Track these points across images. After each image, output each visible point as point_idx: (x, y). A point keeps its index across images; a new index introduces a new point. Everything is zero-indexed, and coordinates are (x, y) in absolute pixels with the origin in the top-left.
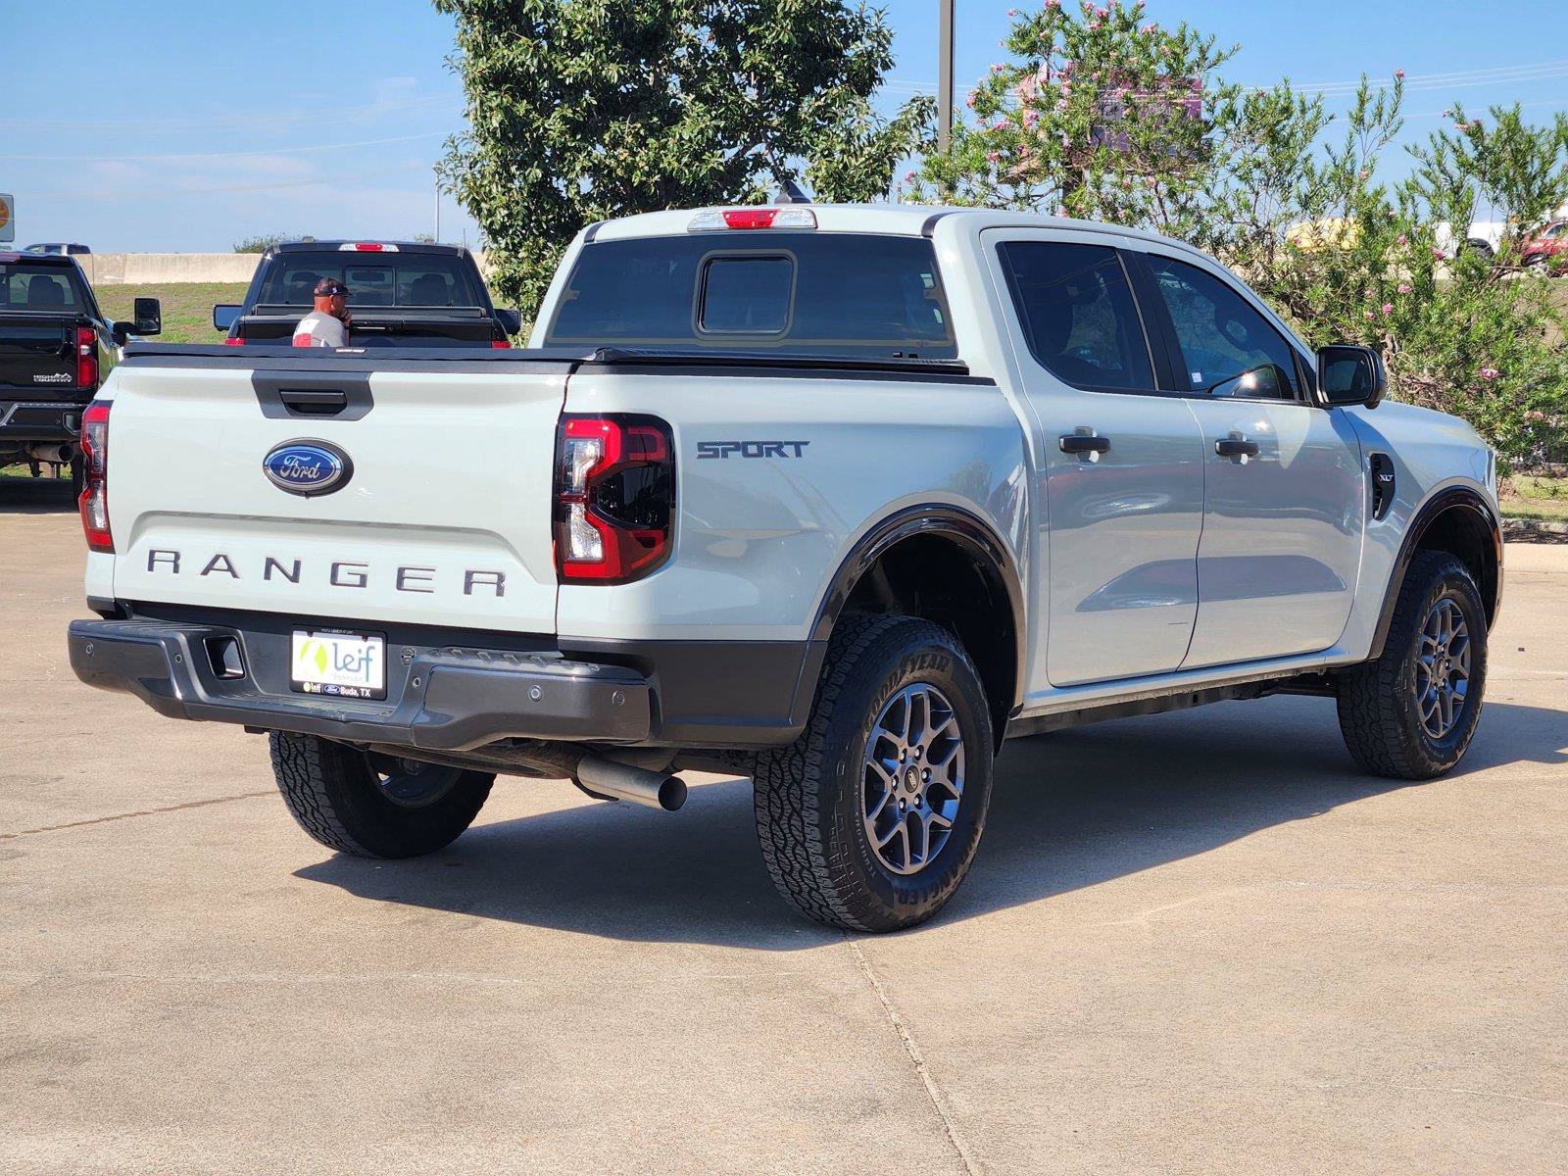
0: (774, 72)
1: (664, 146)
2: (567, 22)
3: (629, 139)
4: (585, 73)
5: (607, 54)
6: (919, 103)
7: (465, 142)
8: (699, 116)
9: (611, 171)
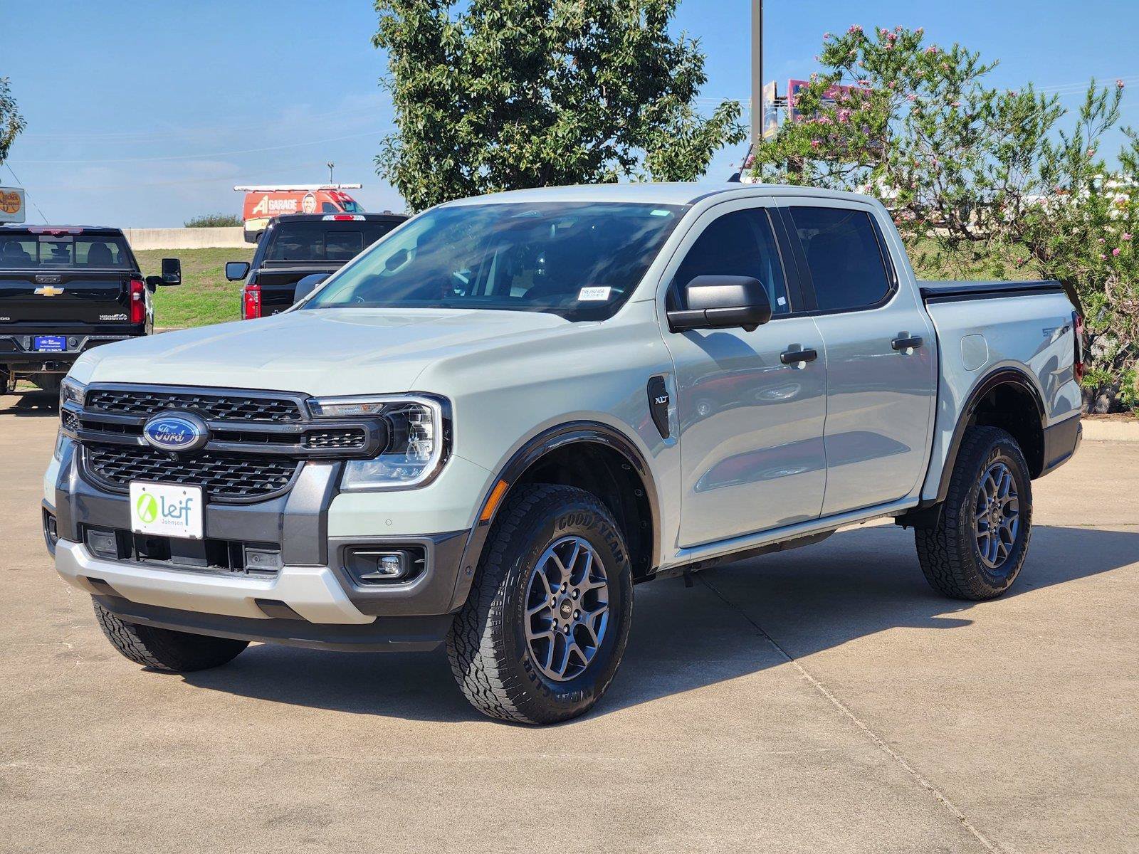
0: (621, 87)
1: (544, 142)
2: (472, 52)
3: (518, 137)
4: (485, 89)
5: (502, 75)
6: (727, 106)
7: (395, 141)
8: (569, 119)
9: (505, 160)
